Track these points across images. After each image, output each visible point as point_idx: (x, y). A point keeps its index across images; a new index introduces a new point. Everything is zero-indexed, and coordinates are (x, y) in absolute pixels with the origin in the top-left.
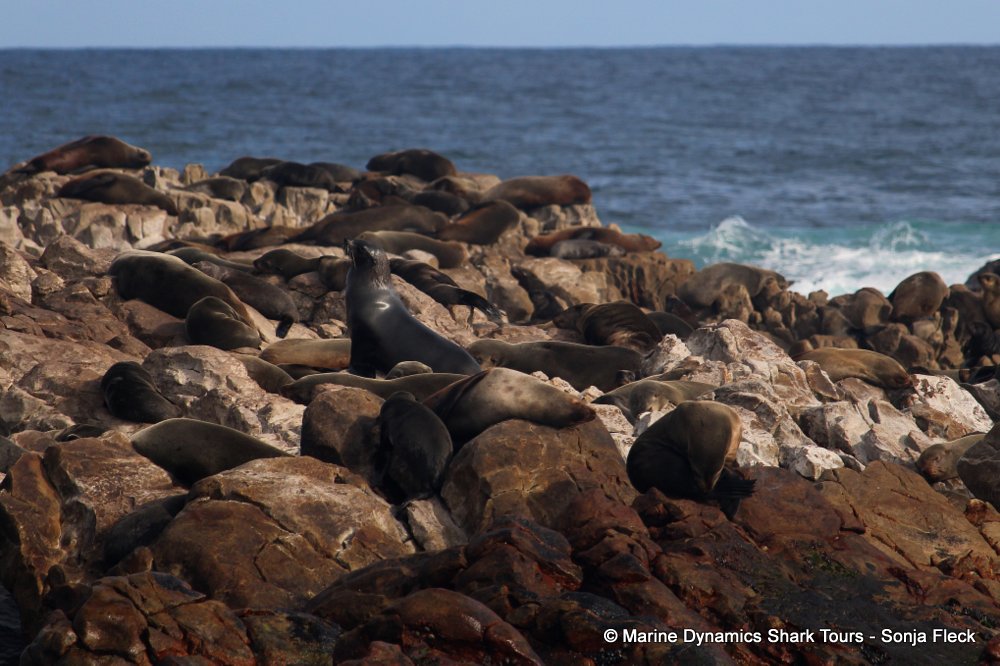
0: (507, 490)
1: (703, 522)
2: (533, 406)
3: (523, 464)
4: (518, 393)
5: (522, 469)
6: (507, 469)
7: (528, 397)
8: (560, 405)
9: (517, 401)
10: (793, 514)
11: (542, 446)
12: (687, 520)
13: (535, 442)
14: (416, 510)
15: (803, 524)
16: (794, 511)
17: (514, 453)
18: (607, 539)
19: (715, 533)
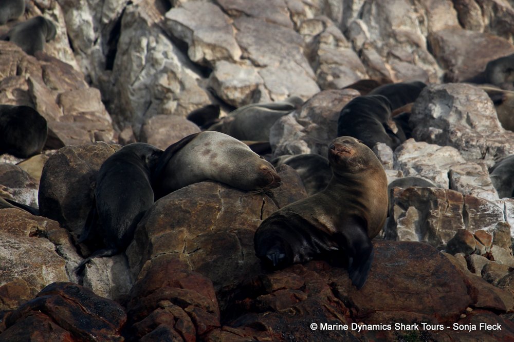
0: (167, 253)
1: (295, 296)
2: (223, 169)
3: (193, 227)
4: (214, 156)
5: (190, 232)
6: (175, 231)
7: (221, 160)
8: (249, 169)
9: (211, 163)
10: (406, 292)
11: (219, 209)
12: (275, 293)
13: (213, 204)
14: (93, 266)
15: (413, 302)
16: (407, 288)
17: (188, 215)
18: (158, 310)
19: (295, 308)
